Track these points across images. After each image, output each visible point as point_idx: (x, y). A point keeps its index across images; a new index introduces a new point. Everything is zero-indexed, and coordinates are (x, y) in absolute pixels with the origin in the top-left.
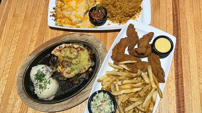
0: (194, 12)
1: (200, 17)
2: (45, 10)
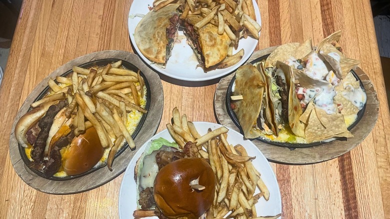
0: (360, 45)
1: (369, 54)
2: (102, 45)
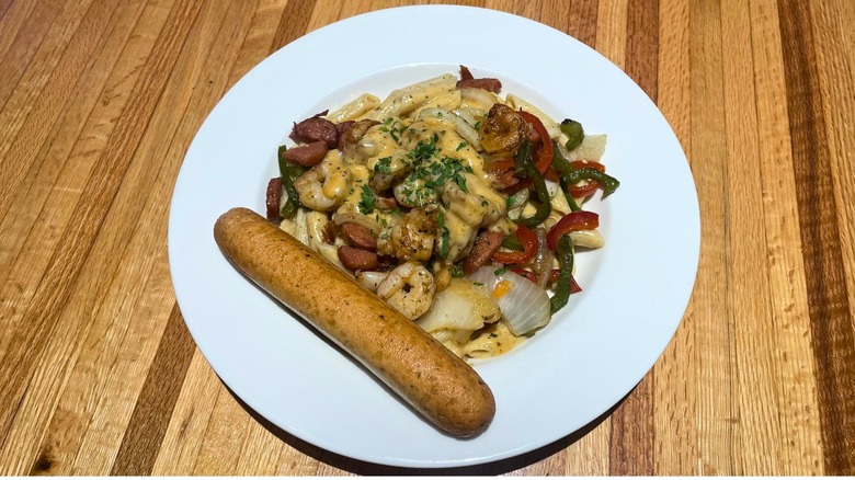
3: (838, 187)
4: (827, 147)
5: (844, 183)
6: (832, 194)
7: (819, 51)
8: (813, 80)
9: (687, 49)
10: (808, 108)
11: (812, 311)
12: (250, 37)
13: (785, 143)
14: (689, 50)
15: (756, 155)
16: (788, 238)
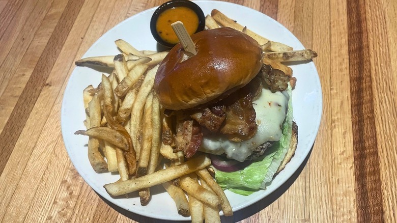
3: (374, 83)
4: (369, 61)
5: (378, 81)
6: (371, 87)
7: (368, 8)
8: (363, 25)
9: (293, 11)
10: (359, 40)
11: (356, 154)
12: (49, 13)
13: (345, 60)
14: (295, 11)
15: (328, 67)
16: (344, 113)
